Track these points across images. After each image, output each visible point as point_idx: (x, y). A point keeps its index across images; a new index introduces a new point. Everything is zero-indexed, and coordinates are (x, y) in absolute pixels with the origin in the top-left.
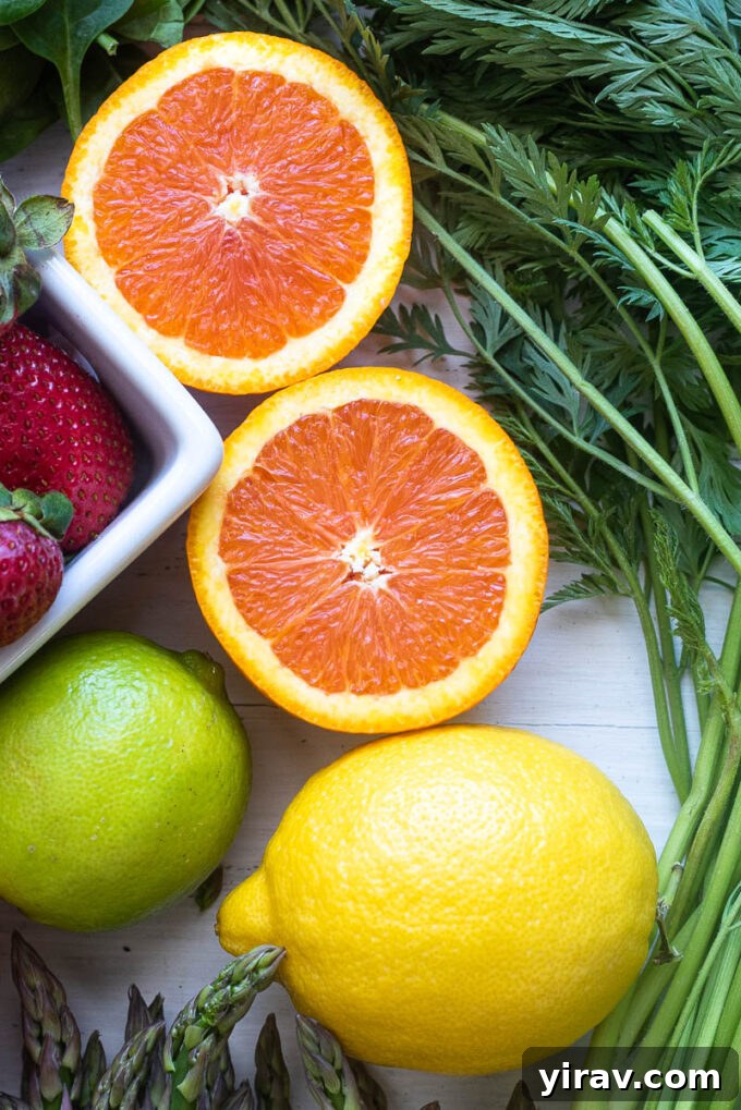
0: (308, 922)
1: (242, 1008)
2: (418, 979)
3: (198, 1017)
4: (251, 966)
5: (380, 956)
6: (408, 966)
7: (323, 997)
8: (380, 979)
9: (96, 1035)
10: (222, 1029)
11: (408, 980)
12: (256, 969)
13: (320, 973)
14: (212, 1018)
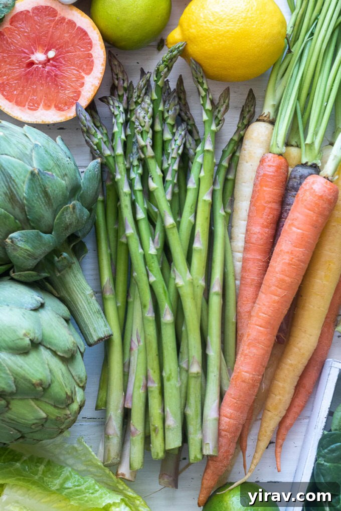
0: (193, 31)
1: (175, 59)
2: (223, 42)
3: (163, 63)
4: (177, 46)
5: (213, 37)
6: (221, 39)
7: (198, 52)
8: (213, 43)
9: (131, 82)
10: (170, 66)
11: (221, 43)
12: (178, 48)
13: (196, 46)
14: (167, 62)
